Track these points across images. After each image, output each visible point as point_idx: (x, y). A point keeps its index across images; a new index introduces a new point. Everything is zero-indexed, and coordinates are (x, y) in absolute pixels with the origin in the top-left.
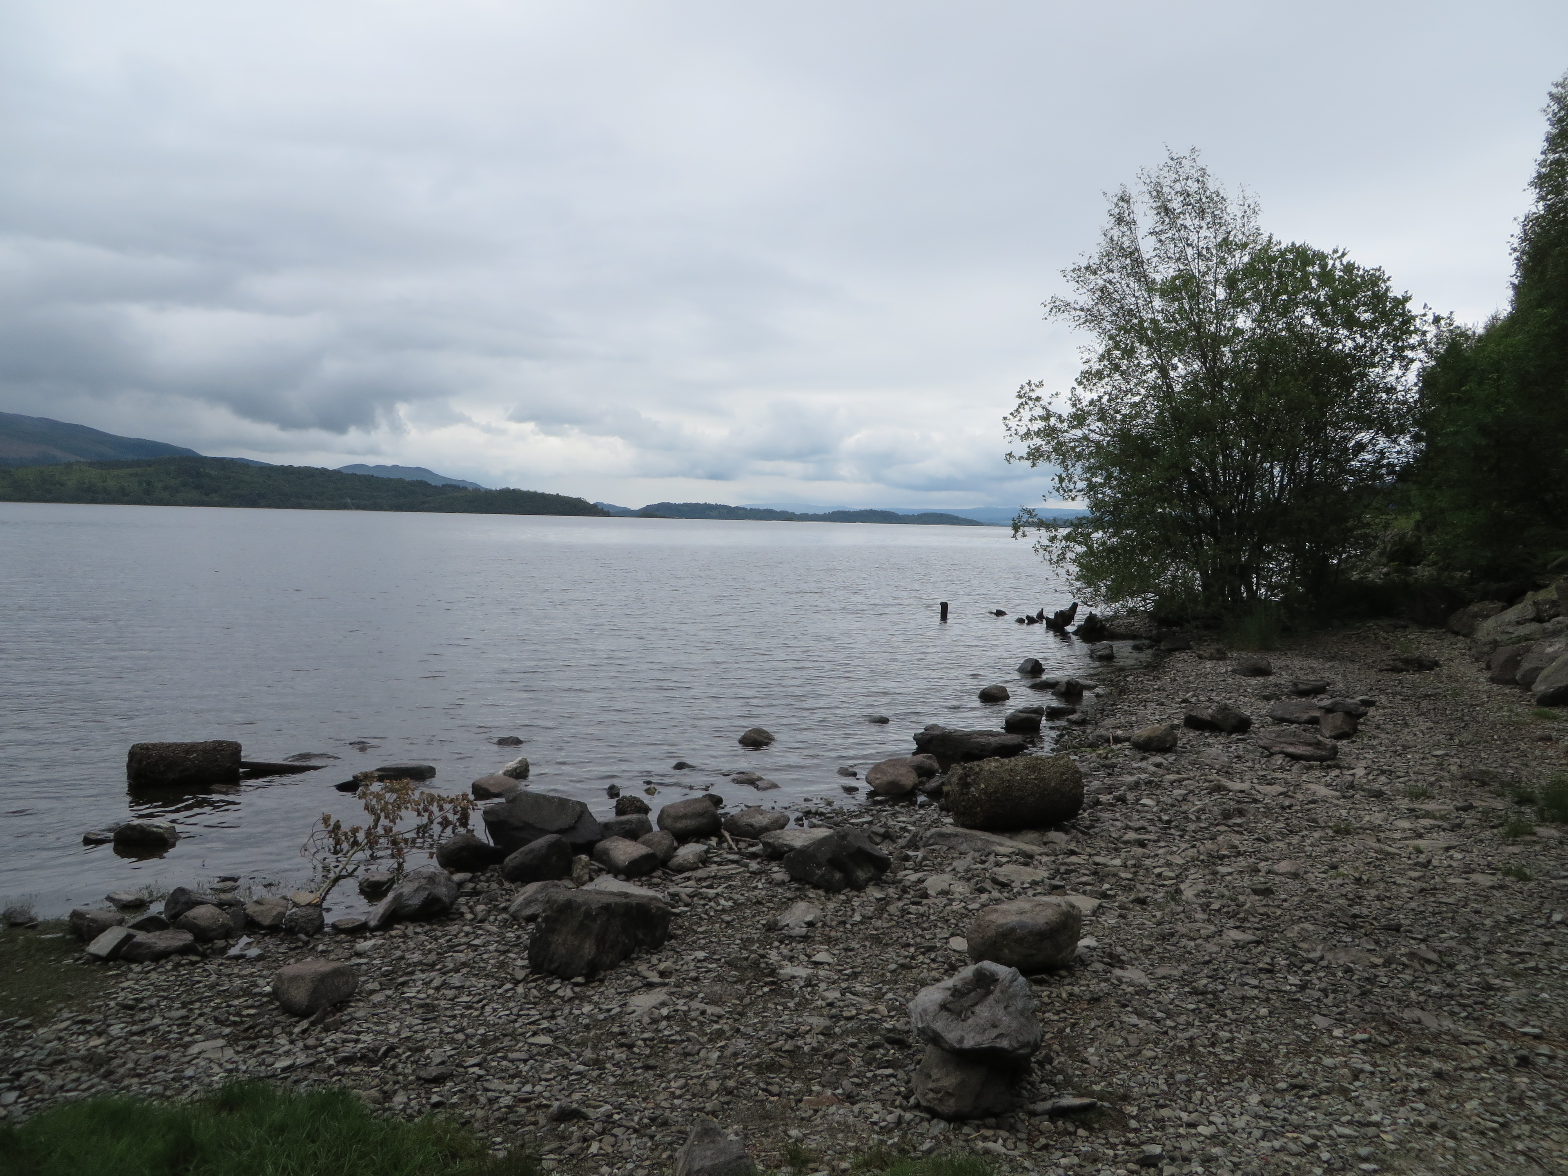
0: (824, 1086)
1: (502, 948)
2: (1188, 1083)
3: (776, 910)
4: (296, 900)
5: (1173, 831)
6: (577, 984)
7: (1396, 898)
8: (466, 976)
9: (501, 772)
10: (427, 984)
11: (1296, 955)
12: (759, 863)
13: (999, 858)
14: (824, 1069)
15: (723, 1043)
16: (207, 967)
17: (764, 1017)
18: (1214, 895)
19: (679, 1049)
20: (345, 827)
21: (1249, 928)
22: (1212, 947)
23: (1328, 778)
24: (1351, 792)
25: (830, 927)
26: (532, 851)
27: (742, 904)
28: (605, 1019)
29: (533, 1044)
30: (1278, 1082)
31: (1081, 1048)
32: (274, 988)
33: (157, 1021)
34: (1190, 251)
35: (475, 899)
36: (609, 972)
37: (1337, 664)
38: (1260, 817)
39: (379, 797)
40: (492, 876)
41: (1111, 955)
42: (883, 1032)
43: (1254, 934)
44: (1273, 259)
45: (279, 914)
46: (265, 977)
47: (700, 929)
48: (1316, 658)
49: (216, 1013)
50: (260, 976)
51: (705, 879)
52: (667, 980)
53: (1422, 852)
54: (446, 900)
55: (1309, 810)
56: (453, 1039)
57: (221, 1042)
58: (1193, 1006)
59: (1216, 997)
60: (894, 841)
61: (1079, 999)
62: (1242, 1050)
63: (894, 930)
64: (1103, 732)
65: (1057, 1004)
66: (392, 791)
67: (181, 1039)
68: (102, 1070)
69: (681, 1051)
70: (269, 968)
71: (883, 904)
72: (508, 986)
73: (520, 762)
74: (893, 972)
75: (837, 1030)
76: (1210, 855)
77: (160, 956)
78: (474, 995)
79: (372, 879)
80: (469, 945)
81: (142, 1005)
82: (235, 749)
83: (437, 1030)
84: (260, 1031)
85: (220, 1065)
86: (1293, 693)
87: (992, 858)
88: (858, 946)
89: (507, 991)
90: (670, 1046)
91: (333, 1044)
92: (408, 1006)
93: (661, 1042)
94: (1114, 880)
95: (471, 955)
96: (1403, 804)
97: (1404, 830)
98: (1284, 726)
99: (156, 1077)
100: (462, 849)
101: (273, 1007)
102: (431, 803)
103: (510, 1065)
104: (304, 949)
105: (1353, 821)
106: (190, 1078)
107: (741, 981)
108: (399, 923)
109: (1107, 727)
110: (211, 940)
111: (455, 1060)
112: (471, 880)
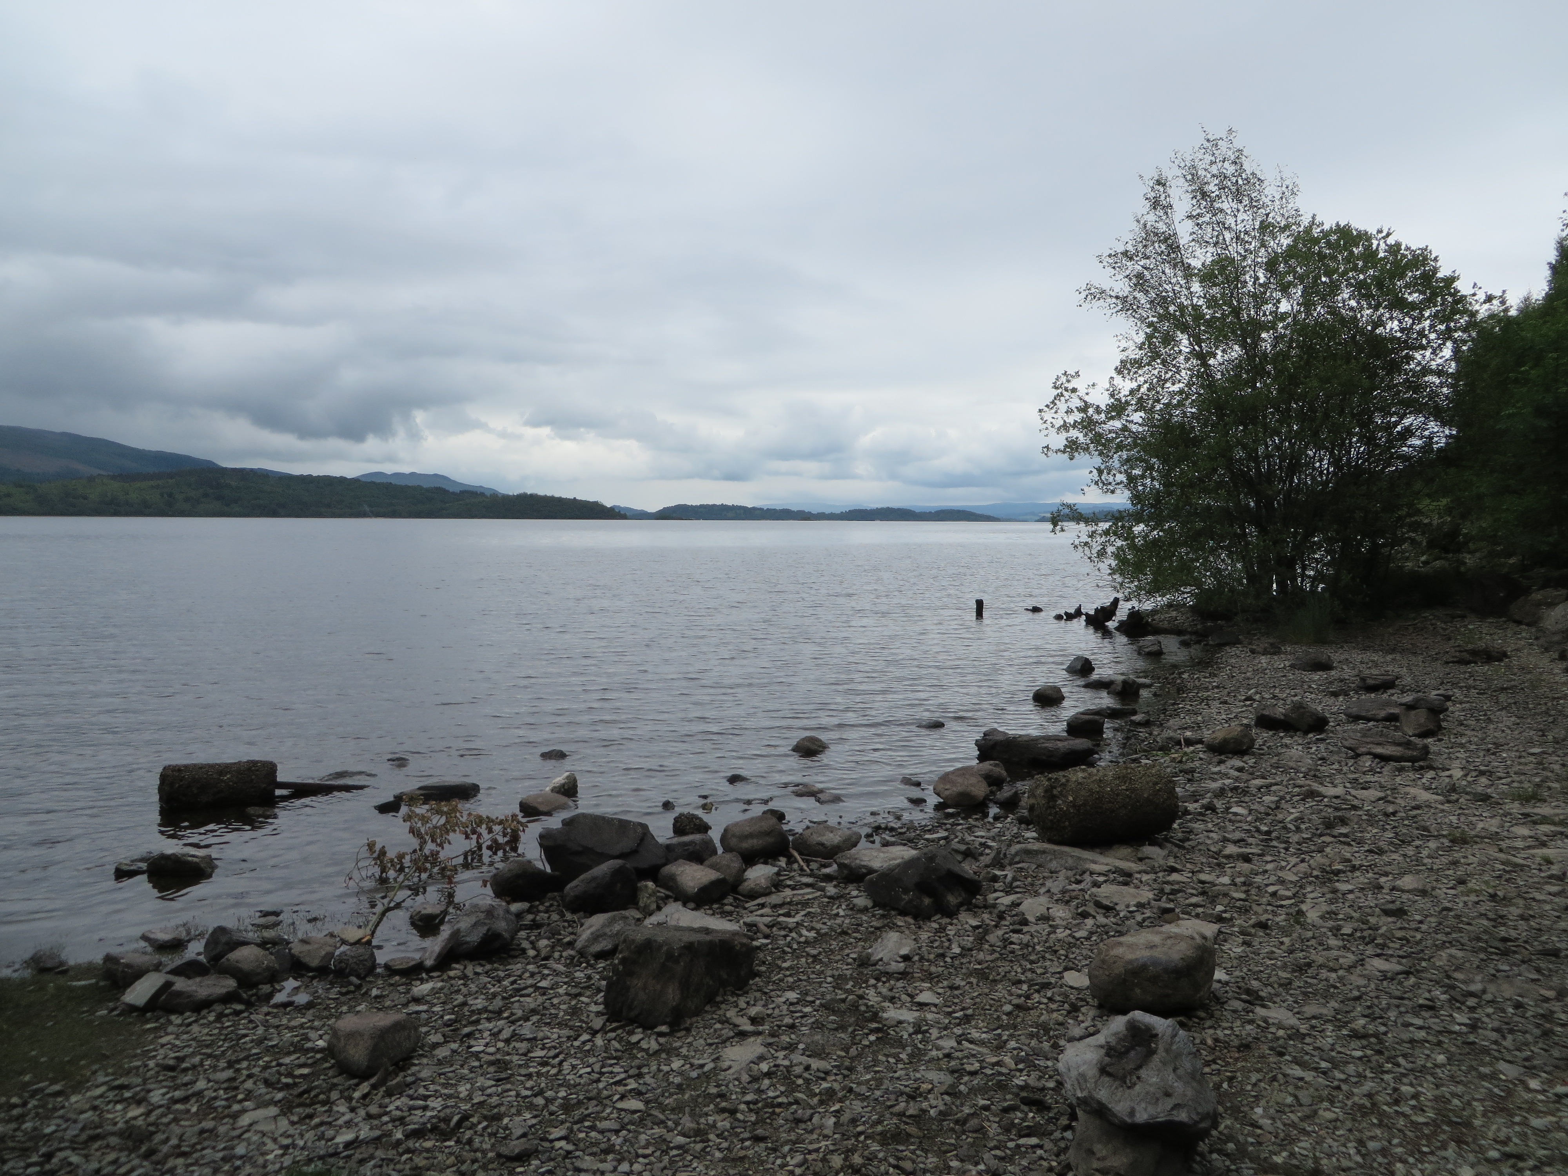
0: (962, 1161)
1: (574, 991)
2: (1384, 1152)
3: (865, 941)
4: (343, 937)
5: (1275, 843)
6: (661, 1034)
7: (1541, 917)
8: (538, 1025)
9: (548, 789)
10: (495, 1035)
11: (1453, 987)
12: (835, 886)
13: (1095, 877)
14: (958, 1138)
15: (837, 1107)
16: (252, 1017)
17: (876, 1072)
18: (1341, 916)
19: (787, 1114)
20: (391, 854)
21: (1392, 956)
22: (1356, 979)
23: (1424, 780)
24: (1454, 797)
25: (928, 961)
26: (594, 879)
27: (826, 934)
28: (699, 1077)
29: (622, 1110)
30: (1487, 1150)
31: (1246, 1109)
32: (330, 1044)
33: (201, 1084)
34: (1228, 236)
35: (536, 932)
36: (694, 1019)
37: (1398, 656)
38: (1364, 825)
39: (424, 819)
40: (551, 905)
41: (1248, 992)
42: (1015, 1090)
43: (1399, 963)
44: (1316, 241)
45: (327, 954)
46: (317, 1029)
47: (785, 965)
48: (1375, 651)
49: (266, 1075)
50: (312, 1028)
51: (781, 906)
52: (761, 1028)
53: (1551, 863)
54: (506, 935)
55: (1415, 817)
56: (531, 1103)
57: (273, 1111)
58: (1359, 1054)
59: (1381, 1042)
60: (977, 860)
61: (1227, 1045)
62: (1433, 1108)
63: (999, 963)
64: (1171, 733)
65: (1204, 1053)
66: (439, 812)
67: (229, 1107)
68: (144, 1149)
69: (790, 1117)
70: (321, 1018)
71: (981, 933)
72: (585, 1037)
73: (568, 777)
74: (1008, 1014)
75: (962, 1088)
76: (1323, 871)
77: (201, 1006)
78: (549, 1049)
79: (424, 912)
80: (537, 988)
81: (184, 1065)
82: (270, 769)
83: (513, 1093)
84: (316, 1096)
85: (275, 1140)
86: (1361, 688)
87: (1087, 876)
88: (963, 983)
89: (584, 1043)
90: (778, 1110)
91: (398, 1113)
92: (476, 1064)
93: (766, 1106)
94: (1226, 901)
95: (540, 999)
96: (1515, 808)
97: (1524, 838)
98: (1361, 725)
99: (203, 1157)
100: (518, 876)
101: (327, 1065)
102: (479, 824)
103: (600, 1137)
104: (356, 994)
105: (1467, 829)
106: (241, 1157)
107: (842, 1028)
108: (457, 963)
109: (1173, 728)
110: (255, 985)
111: (537, 1130)
112: (529, 911)
